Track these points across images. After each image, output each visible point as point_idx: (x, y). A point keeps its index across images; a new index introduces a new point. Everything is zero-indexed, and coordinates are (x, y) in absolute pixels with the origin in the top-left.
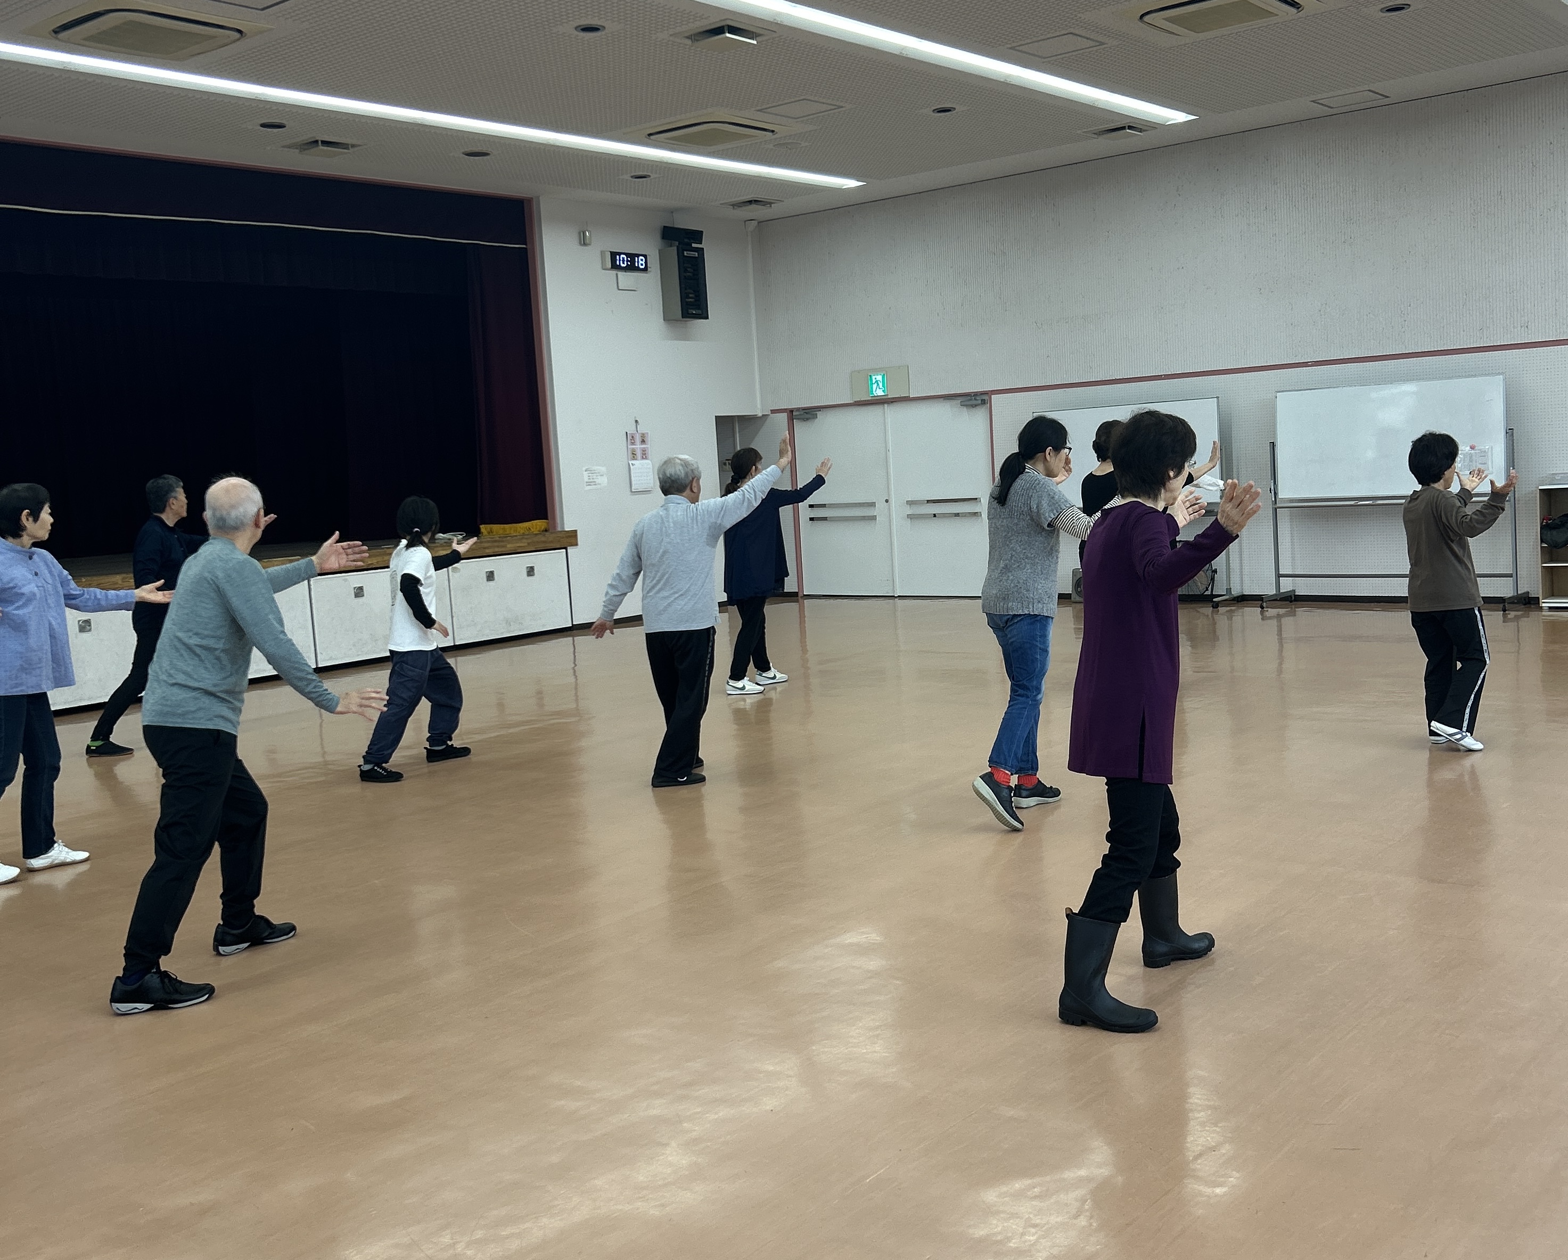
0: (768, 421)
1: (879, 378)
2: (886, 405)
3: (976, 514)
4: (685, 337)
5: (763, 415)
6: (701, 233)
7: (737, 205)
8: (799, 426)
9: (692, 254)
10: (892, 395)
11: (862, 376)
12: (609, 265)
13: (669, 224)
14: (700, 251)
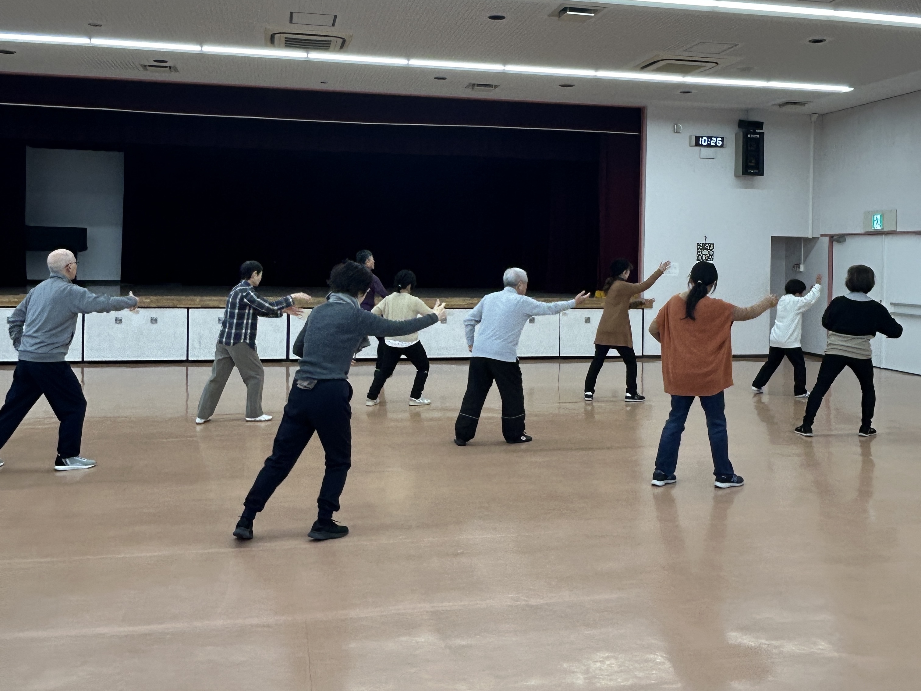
0: (819, 242)
1: (878, 217)
2: (884, 237)
4: (752, 187)
5: (814, 238)
6: (762, 123)
7: (781, 105)
8: (836, 246)
9: (755, 136)
10: (886, 229)
11: (869, 216)
12: (693, 143)
13: (744, 118)
14: (762, 135)
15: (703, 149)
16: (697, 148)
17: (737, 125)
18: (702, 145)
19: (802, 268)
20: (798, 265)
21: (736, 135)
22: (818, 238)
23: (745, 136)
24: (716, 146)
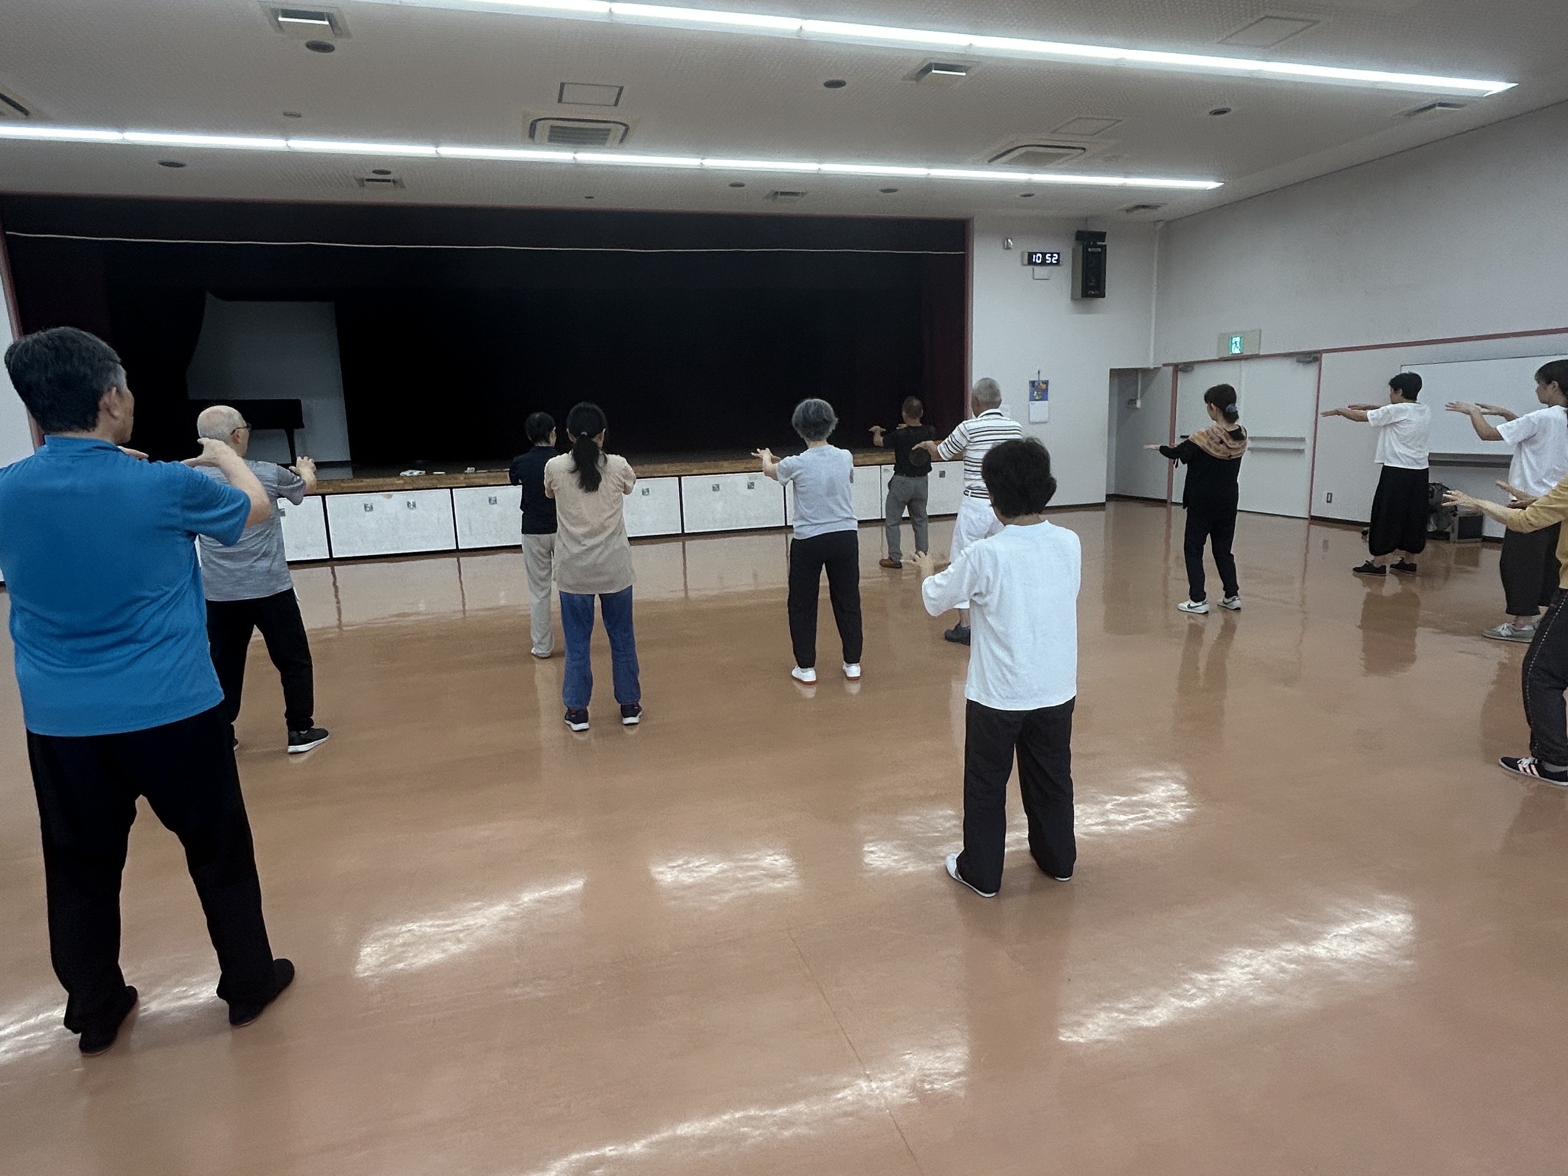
1: (1238, 339)
2: (1243, 362)
3: (1300, 451)
4: (1089, 311)
5: (1154, 368)
6: (1104, 234)
7: (1128, 211)
8: (1180, 374)
9: (1094, 250)
10: (1246, 353)
11: (1226, 339)
12: (1026, 262)
13: (1082, 229)
14: (1104, 248)
15: (1036, 268)
16: (1030, 267)
17: (1073, 238)
18: (1035, 264)
19: (1139, 404)
20: (1134, 401)
21: (1073, 250)
22: (1159, 368)
23: (1085, 253)
24: (1051, 264)
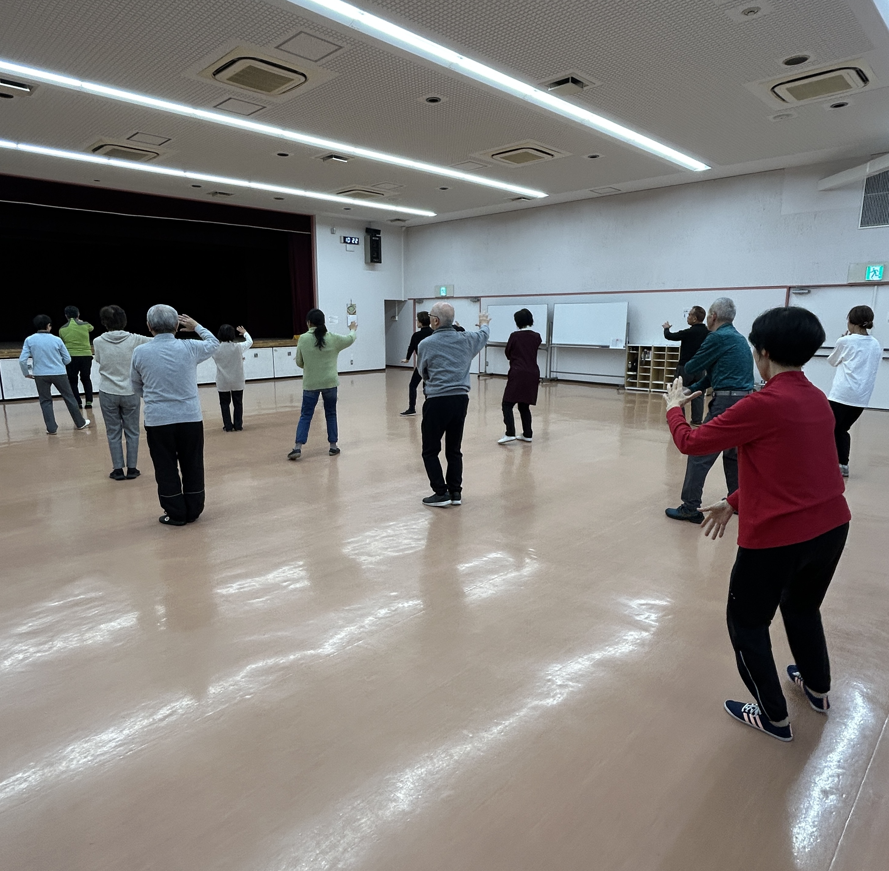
0: (407, 303)
1: (443, 289)
4: (373, 270)
5: (403, 300)
6: (380, 231)
7: (392, 221)
8: (417, 305)
9: (375, 238)
10: (448, 296)
11: (438, 288)
12: (343, 241)
13: (368, 227)
14: (380, 238)
15: (347, 245)
16: (345, 244)
17: (365, 231)
18: (347, 243)
19: (397, 319)
20: (394, 317)
21: (365, 238)
22: (407, 301)
23: (370, 238)
24: (355, 243)
